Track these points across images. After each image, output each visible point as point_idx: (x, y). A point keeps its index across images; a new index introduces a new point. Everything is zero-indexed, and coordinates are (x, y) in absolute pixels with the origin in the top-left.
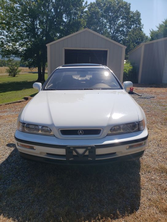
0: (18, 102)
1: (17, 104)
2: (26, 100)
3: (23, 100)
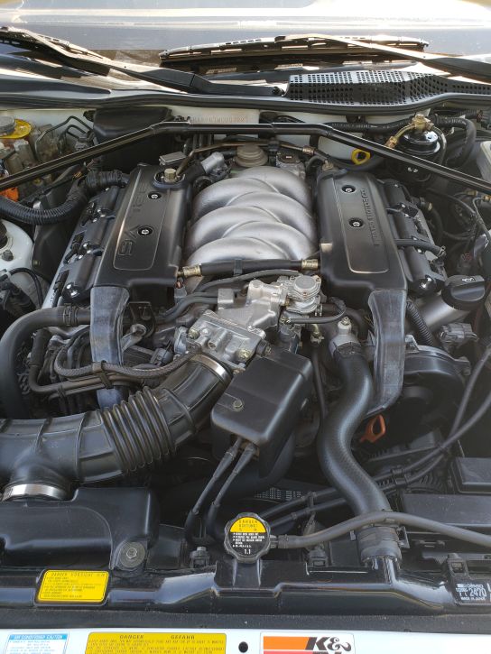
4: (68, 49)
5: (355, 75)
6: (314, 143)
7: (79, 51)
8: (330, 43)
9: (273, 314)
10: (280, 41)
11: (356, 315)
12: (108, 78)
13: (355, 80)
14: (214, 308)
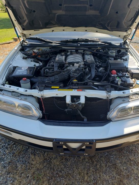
0: (8, 43)
1: (6, 45)
2: (16, 41)
3: (12, 41)
4: (46, 40)
5: (89, 43)
6: (84, 51)
7: (48, 40)
8: (86, 39)
9: (78, 67)
10: (78, 39)
11: (89, 68)
12: (52, 44)
13: (90, 44)
14: (70, 66)
